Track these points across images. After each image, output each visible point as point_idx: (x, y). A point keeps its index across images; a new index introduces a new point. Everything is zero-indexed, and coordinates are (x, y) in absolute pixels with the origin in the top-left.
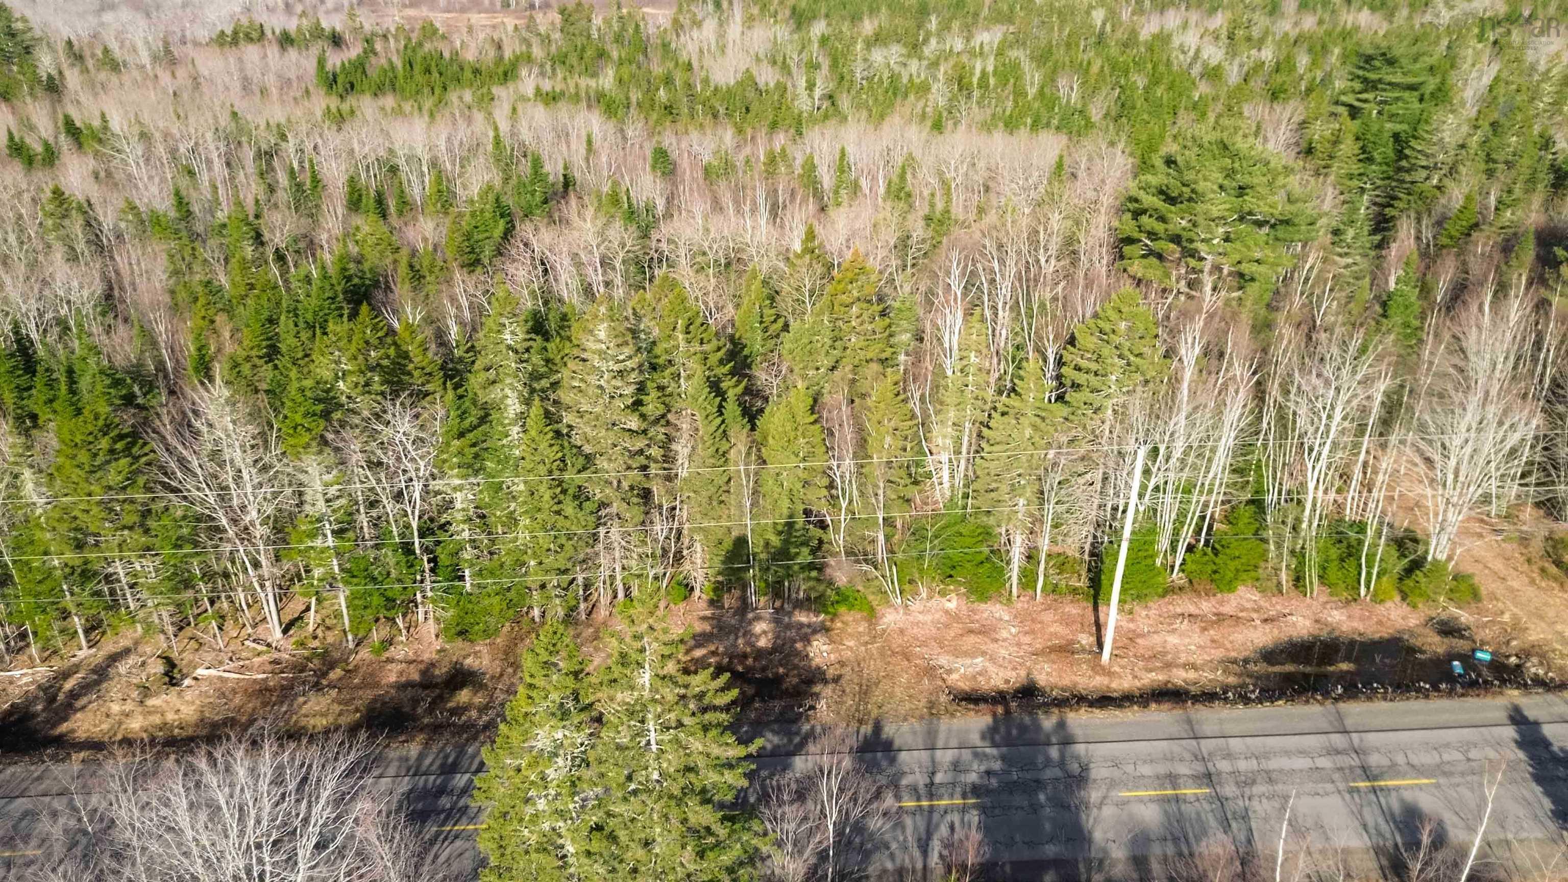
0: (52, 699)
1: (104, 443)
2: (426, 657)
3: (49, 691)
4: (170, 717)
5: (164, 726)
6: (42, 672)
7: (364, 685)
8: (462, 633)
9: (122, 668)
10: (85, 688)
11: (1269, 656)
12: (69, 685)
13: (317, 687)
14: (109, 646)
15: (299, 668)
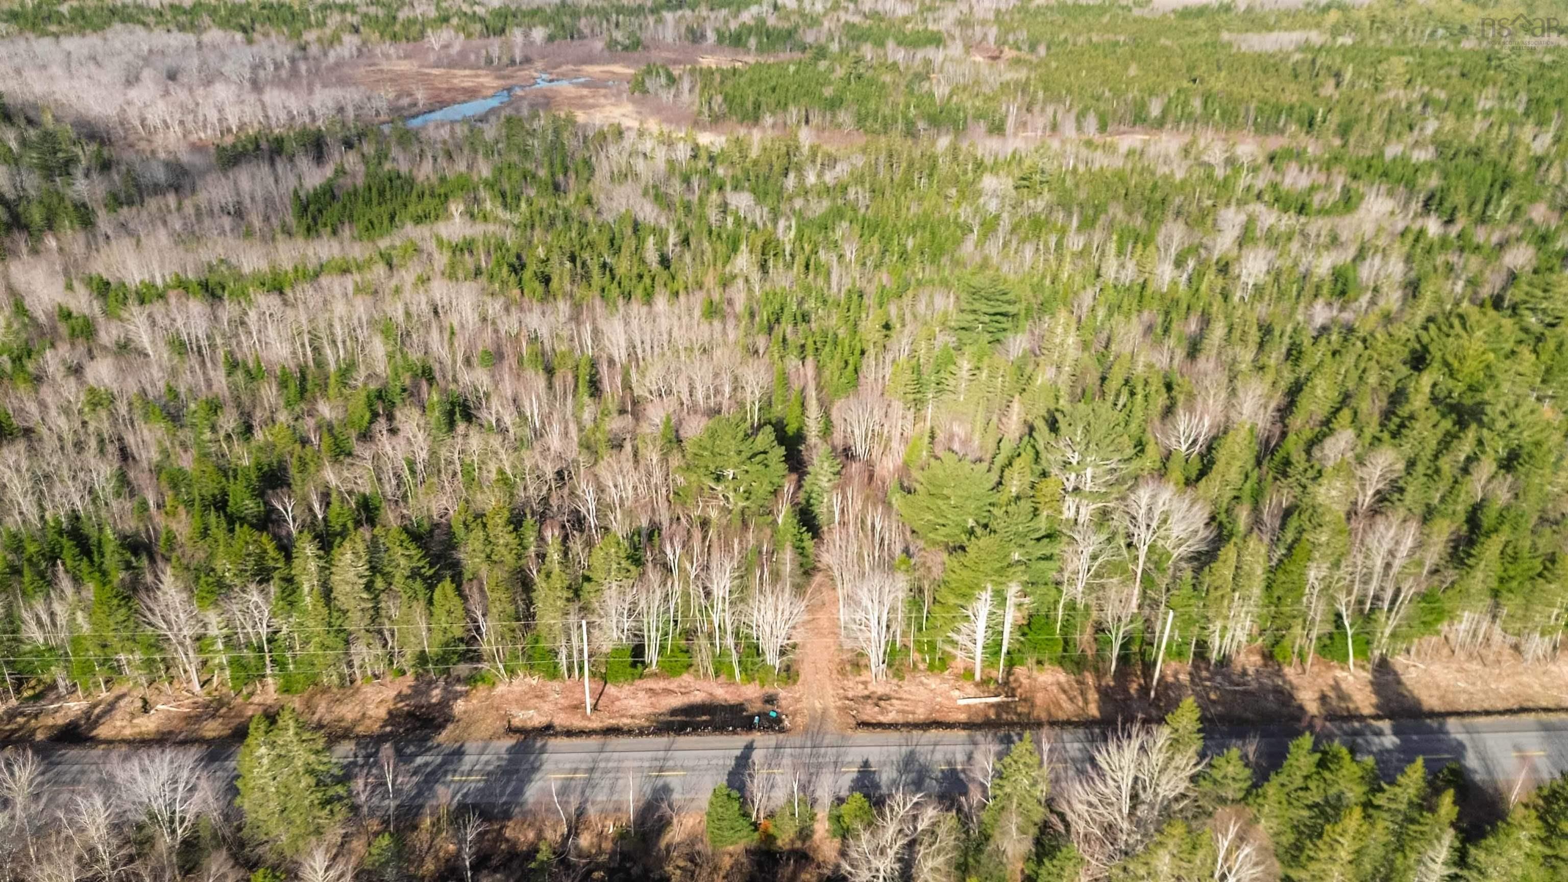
0: (89, 718)
1: (115, 602)
2: (269, 702)
3: (87, 714)
4: (144, 729)
5: (140, 733)
6: (84, 704)
7: (236, 716)
8: (287, 691)
9: (122, 703)
10: (105, 713)
11: (674, 712)
12: (97, 711)
13: (213, 716)
14: (117, 690)
15: (206, 706)
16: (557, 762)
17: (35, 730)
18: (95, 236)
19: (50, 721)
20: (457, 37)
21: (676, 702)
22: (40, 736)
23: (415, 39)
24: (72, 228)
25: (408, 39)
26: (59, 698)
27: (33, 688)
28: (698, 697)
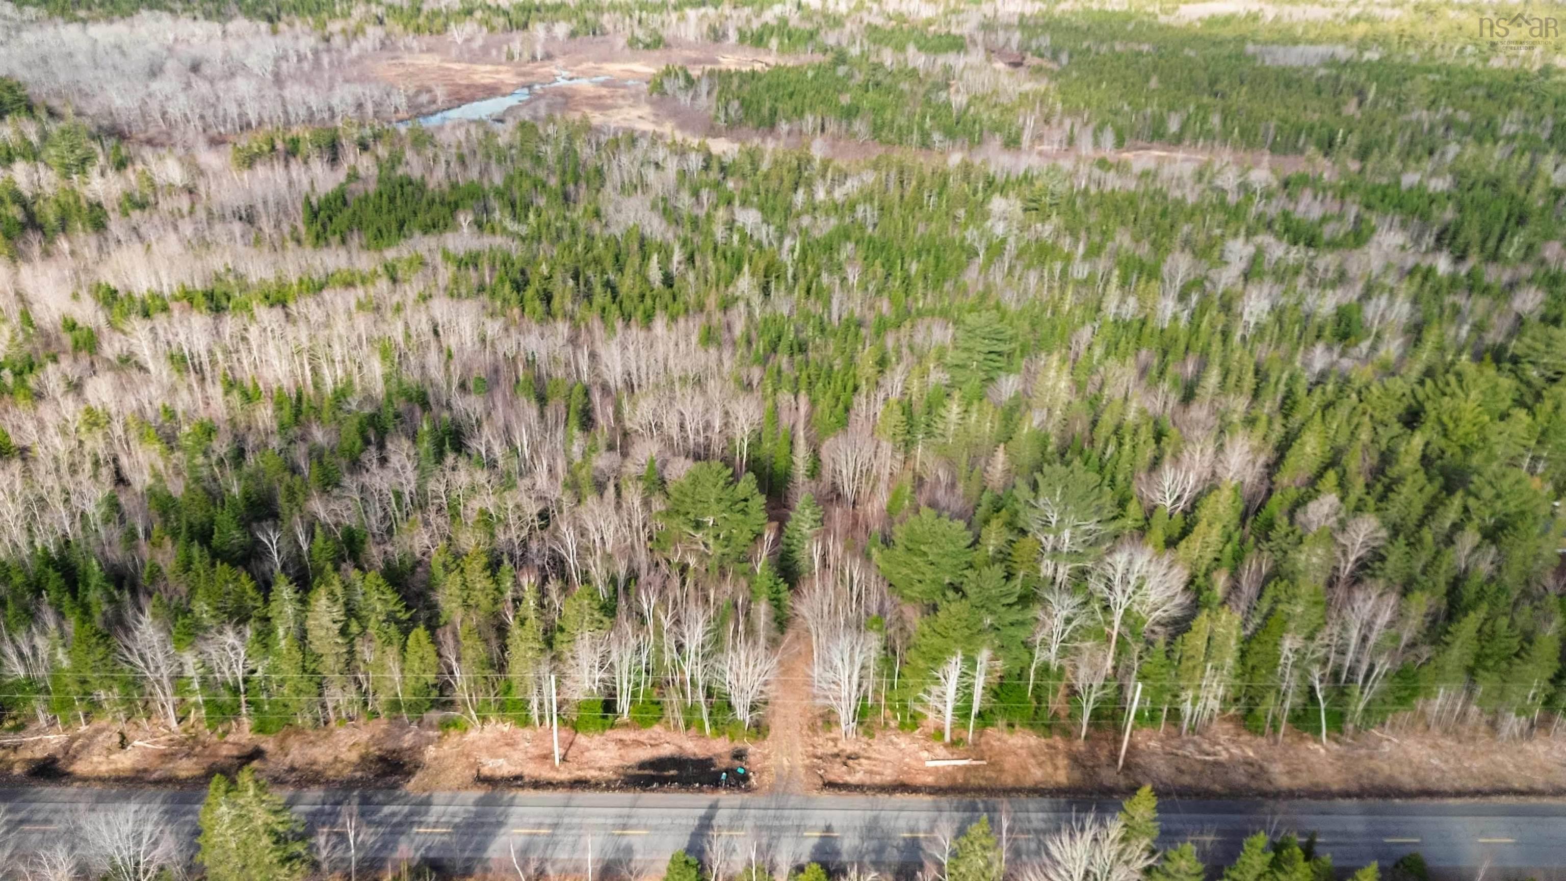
0: (67, 753)
1: (94, 640)
2: (242, 742)
3: (66, 749)
4: (120, 766)
5: (116, 770)
6: (63, 738)
7: (210, 756)
8: (261, 731)
9: (100, 738)
10: (83, 746)
11: (642, 765)
12: (75, 745)
13: (188, 755)
14: (98, 723)
15: (182, 743)
16: (522, 816)
17: (13, 763)
18: (106, 239)
19: (28, 755)
20: (480, 31)
21: (645, 754)
22: (17, 770)
23: (438, 33)
24: (85, 231)
25: (431, 32)
26: (38, 731)
27: (15, 718)
28: (666, 751)
